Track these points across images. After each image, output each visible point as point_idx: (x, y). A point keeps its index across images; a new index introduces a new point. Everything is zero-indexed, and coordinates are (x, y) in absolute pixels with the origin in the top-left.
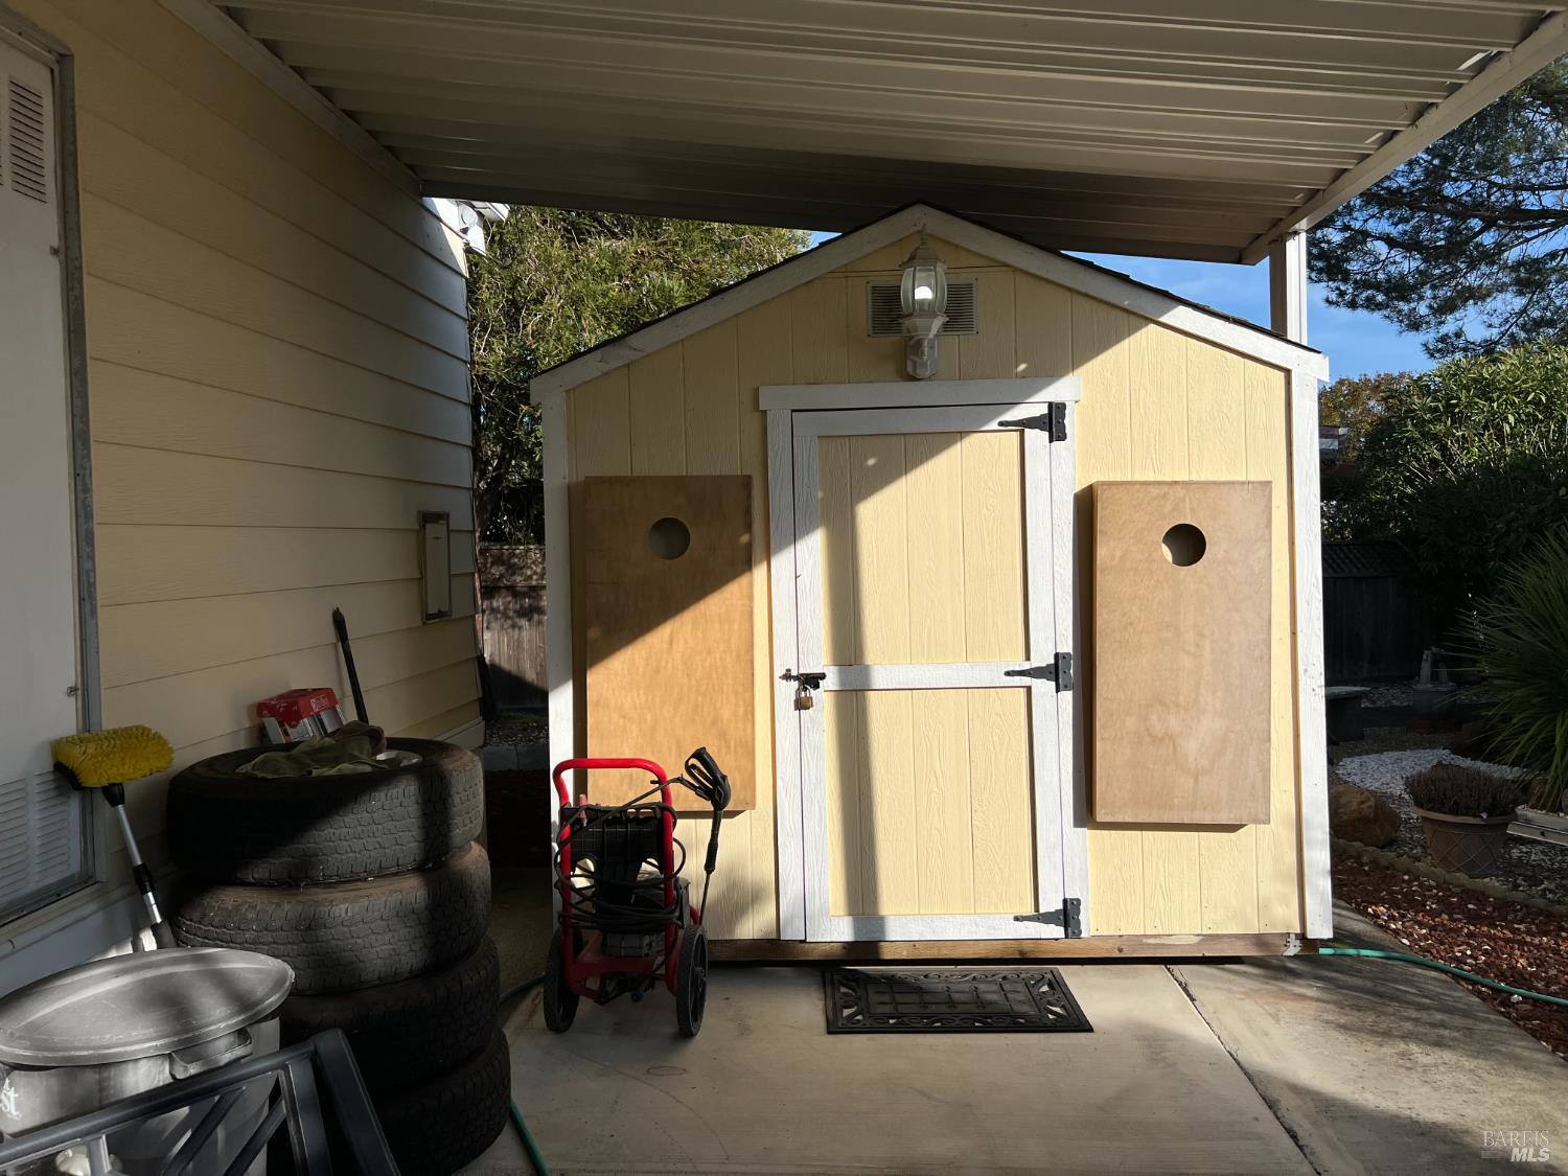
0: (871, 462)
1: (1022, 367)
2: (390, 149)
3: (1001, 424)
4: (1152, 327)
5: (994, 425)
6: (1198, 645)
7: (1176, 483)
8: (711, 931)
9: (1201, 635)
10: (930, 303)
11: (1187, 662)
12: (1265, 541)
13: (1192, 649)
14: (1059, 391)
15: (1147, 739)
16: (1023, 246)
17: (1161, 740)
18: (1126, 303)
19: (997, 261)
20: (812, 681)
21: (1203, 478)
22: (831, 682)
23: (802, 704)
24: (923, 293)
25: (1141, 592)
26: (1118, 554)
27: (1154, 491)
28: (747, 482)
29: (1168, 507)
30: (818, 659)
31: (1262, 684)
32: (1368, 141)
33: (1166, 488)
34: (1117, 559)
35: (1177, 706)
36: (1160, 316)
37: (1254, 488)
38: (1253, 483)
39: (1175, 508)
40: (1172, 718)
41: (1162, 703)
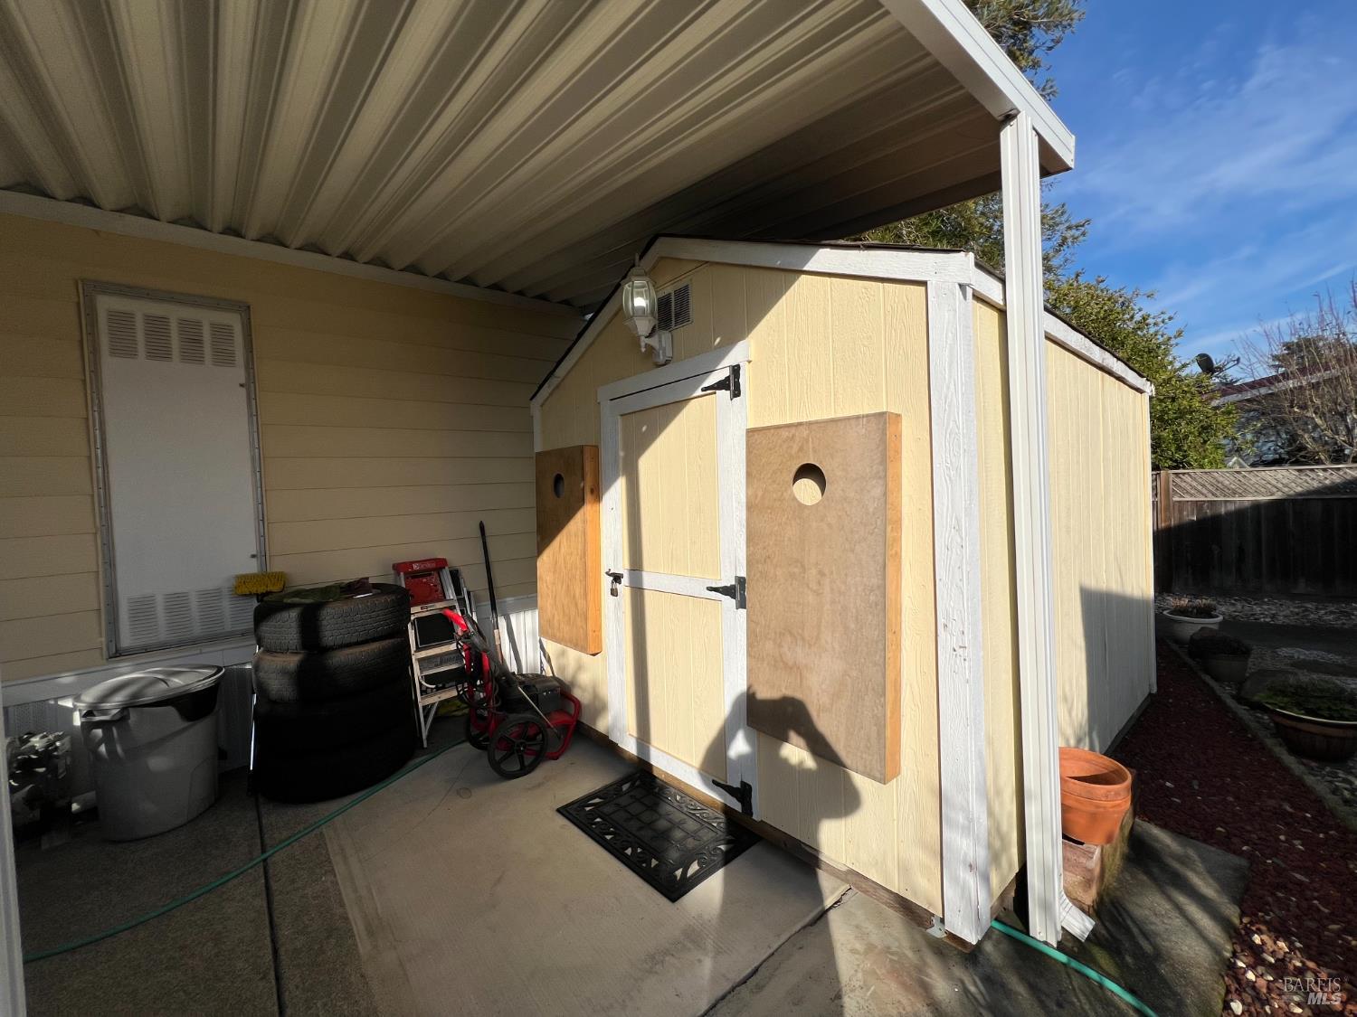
0: (644, 429)
1: (718, 340)
3: (703, 390)
4: (803, 277)
5: (699, 392)
6: (819, 583)
7: (800, 424)
9: (822, 574)
10: (643, 309)
11: (811, 598)
12: (880, 478)
13: (814, 586)
14: (734, 356)
15: (781, 664)
16: (713, 243)
17: (791, 668)
18: (779, 262)
19: (699, 261)
20: (617, 578)
21: (847, 414)
22: (625, 581)
23: (614, 593)
24: (640, 302)
25: (776, 528)
26: (760, 493)
27: (785, 434)
29: (795, 448)
30: (623, 567)
31: (876, 633)
33: (793, 430)
34: (759, 498)
35: (803, 639)
36: (804, 266)
37: (868, 422)
38: (868, 416)
39: (801, 449)
40: (799, 650)
41: (791, 633)
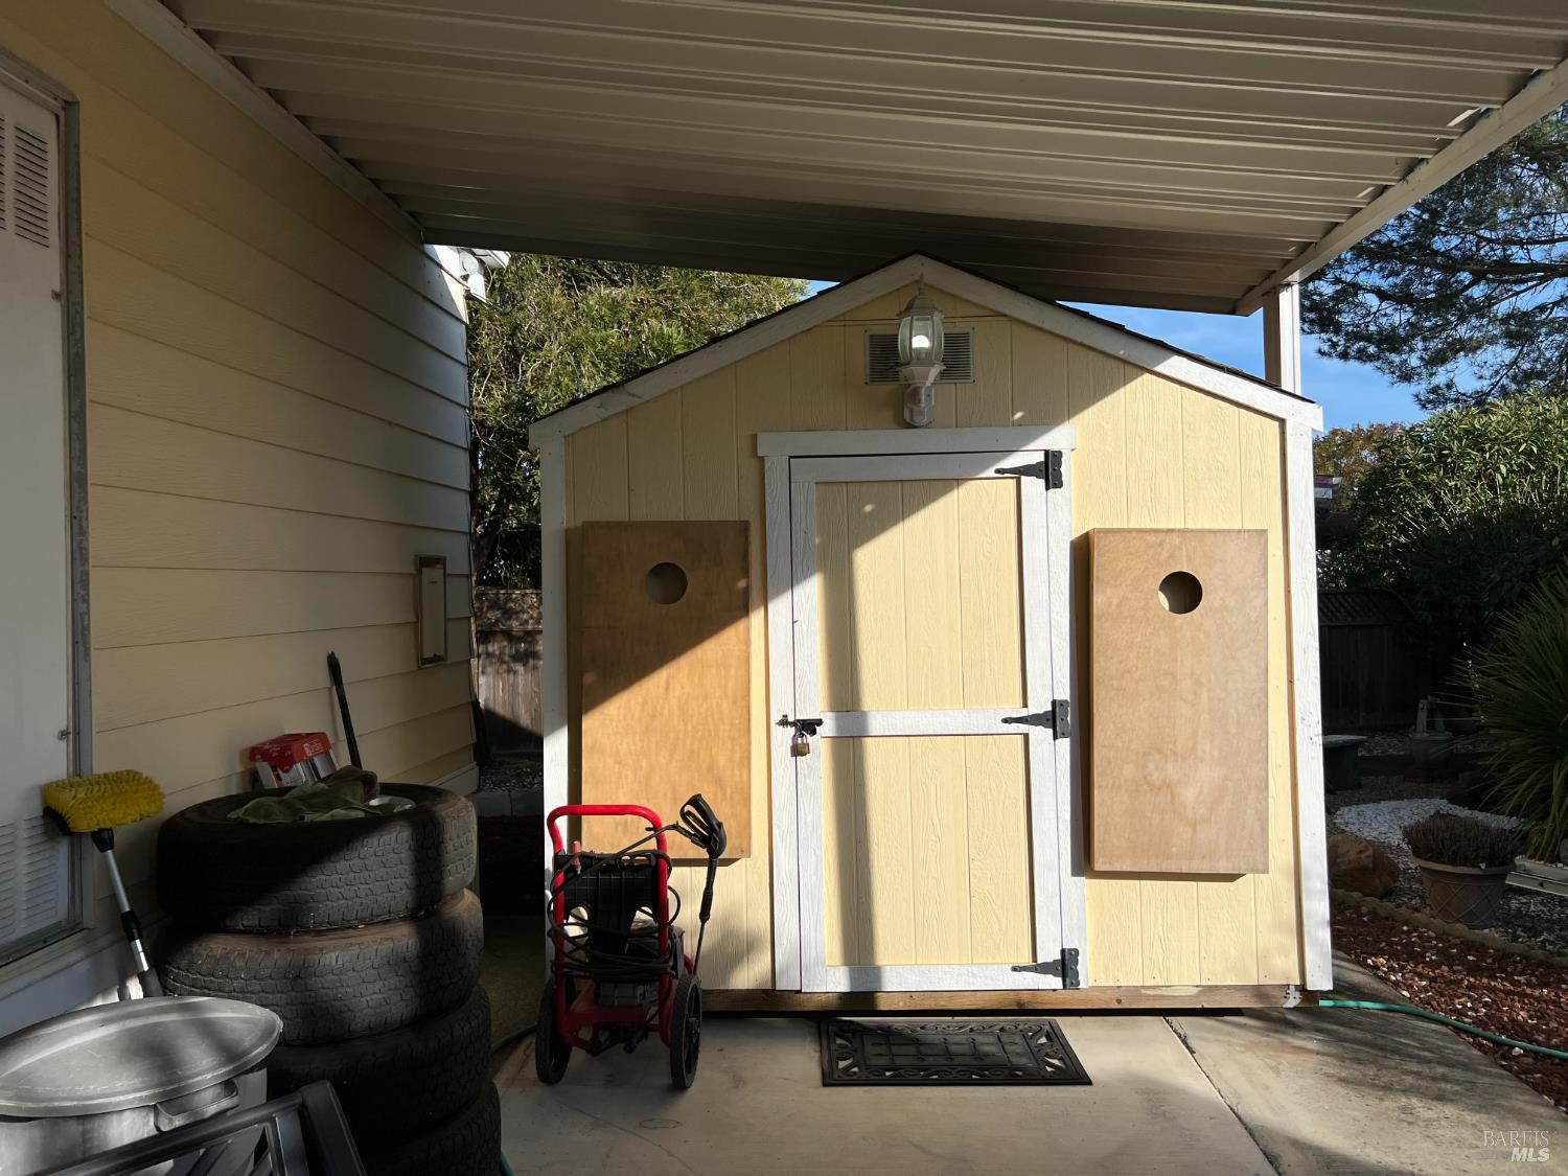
0: (868, 508)
1: (1018, 415)
2: (394, 198)
3: (998, 471)
4: (1147, 376)
5: (991, 473)
6: (1195, 693)
7: (1171, 531)
8: (706, 980)
9: (1198, 683)
10: (928, 352)
11: (1184, 710)
12: (1262, 589)
13: (1189, 697)
14: (1053, 439)
15: (1146, 787)
16: (1019, 296)
17: (1159, 789)
18: (1122, 352)
19: (996, 312)
20: (808, 727)
21: (1199, 526)
22: (827, 729)
23: (798, 751)
24: (921, 342)
25: (1139, 640)
26: (1115, 601)
27: (1151, 539)
28: (744, 527)
29: (1165, 555)
30: (815, 705)
31: (1259, 732)
32: (1360, 196)
33: (1162, 535)
34: (1113, 607)
35: (1175, 754)
36: (1155, 366)
37: (1249, 536)
38: (1249, 531)
39: (1171, 556)
40: (1170, 766)
41: (1159, 751)
